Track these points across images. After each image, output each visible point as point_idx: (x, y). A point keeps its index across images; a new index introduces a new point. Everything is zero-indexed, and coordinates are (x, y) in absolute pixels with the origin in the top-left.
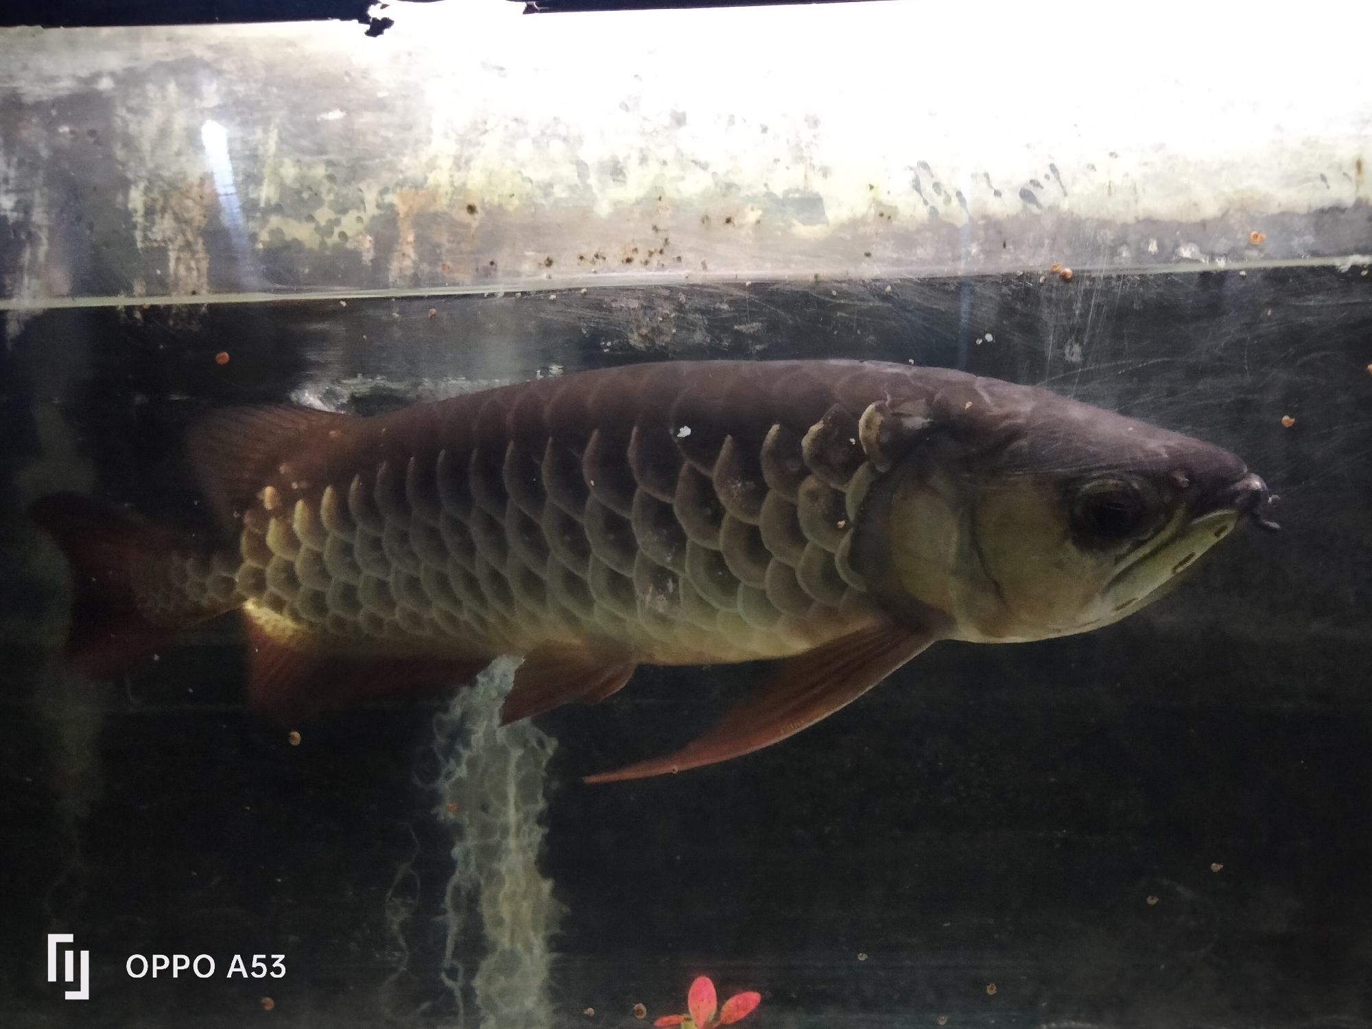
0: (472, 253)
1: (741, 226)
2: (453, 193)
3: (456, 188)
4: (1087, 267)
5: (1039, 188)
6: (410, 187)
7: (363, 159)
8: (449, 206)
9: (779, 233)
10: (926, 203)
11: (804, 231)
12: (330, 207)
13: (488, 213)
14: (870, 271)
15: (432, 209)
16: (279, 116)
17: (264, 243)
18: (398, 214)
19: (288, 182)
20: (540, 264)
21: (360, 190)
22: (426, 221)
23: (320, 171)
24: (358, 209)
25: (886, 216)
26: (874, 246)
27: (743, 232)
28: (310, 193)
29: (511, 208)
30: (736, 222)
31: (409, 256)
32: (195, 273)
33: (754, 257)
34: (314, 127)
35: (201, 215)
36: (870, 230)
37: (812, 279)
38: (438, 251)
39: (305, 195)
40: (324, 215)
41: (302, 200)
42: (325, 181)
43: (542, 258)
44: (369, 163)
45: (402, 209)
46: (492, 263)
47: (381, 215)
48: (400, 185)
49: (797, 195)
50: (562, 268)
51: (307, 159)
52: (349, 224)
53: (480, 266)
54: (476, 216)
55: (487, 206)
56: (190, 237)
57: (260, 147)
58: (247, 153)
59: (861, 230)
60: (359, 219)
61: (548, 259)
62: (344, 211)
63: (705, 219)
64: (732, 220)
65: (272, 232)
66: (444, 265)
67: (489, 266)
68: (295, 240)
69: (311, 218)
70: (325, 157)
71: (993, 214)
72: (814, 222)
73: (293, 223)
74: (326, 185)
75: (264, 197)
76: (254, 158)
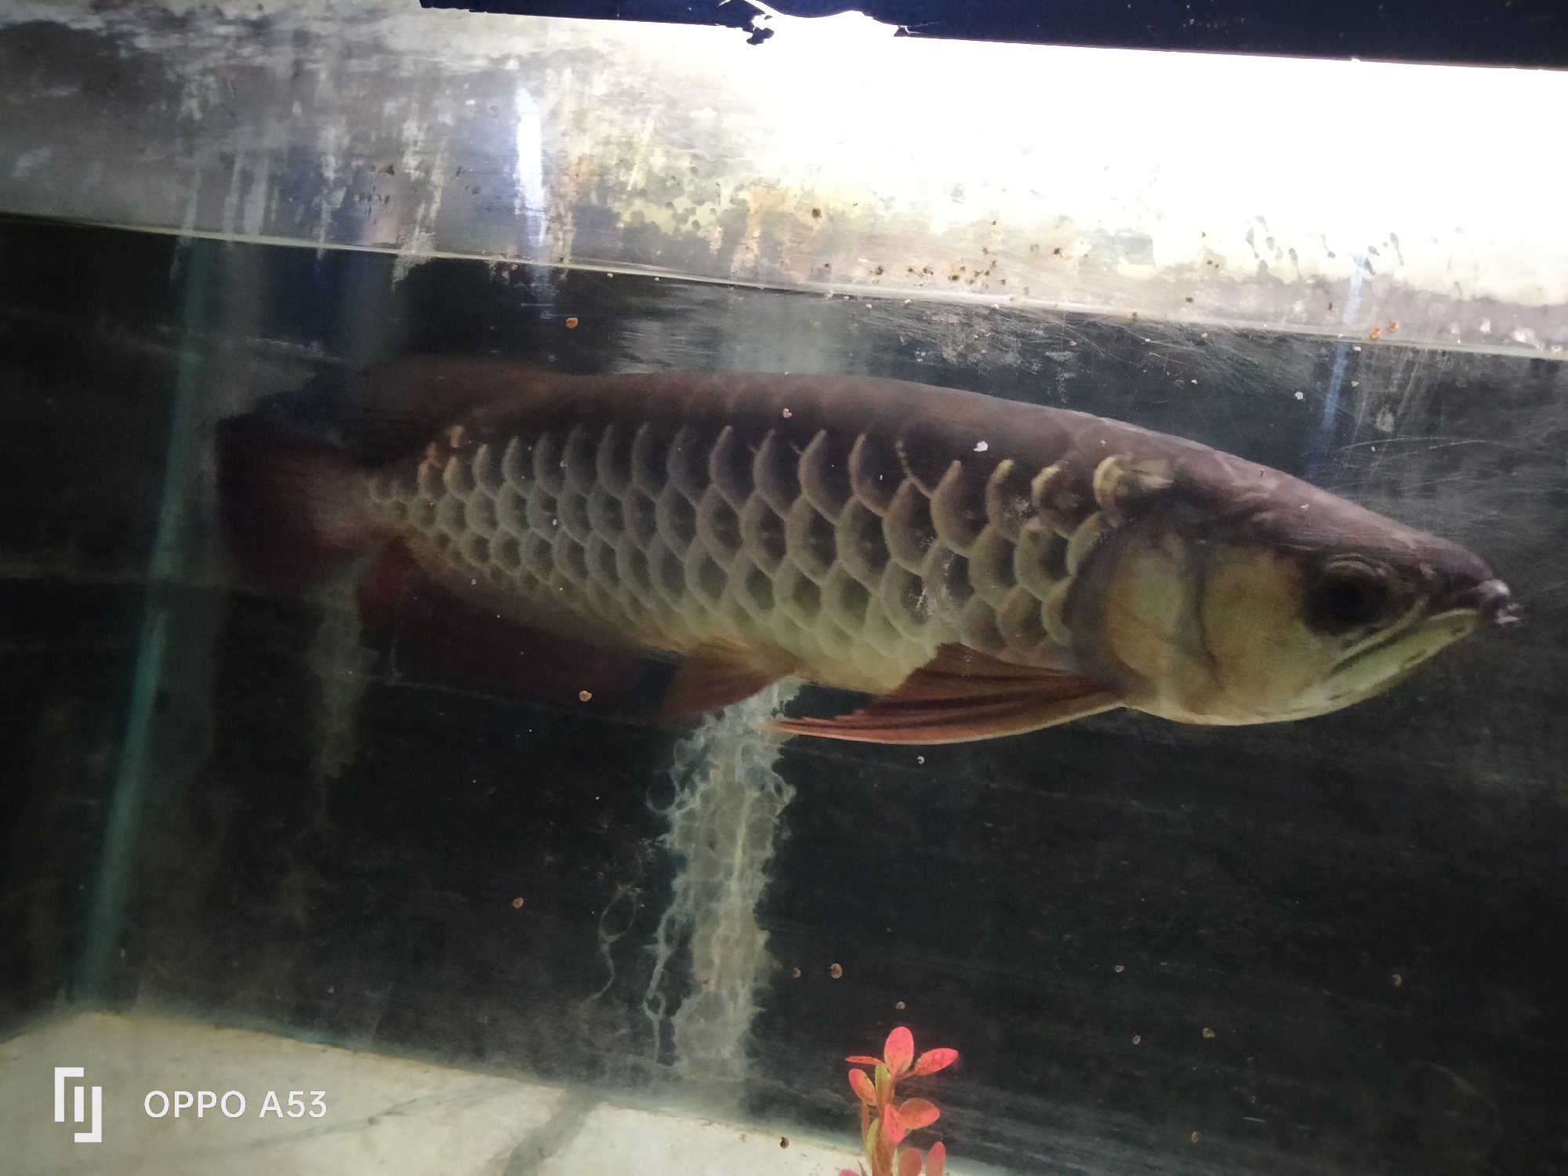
0: (810, 253)
1: (1069, 258)
2: (802, 197)
3: (805, 192)
4: (1412, 339)
5: (1376, 256)
6: (764, 187)
7: (725, 156)
8: (795, 208)
9: (1105, 269)
10: (1257, 256)
11: (1130, 270)
12: (689, 198)
13: (831, 219)
14: (1188, 316)
15: (780, 209)
16: (657, 109)
17: (625, 222)
18: (749, 210)
19: (656, 170)
20: (871, 272)
21: (718, 184)
22: (773, 219)
23: (685, 163)
24: (713, 201)
25: (1214, 264)
26: (1197, 292)
27: (1070, 263)
28: (673, 182)
29: (852, 216)
30: (1063, 254)
31: (752, 250)
32: (561, 243)
33: (1077, 289)
34: (686, 122)
35: (574, 191)
36: (1195, 276)
37: (1130, 316)
38: (779, 249)
39: (669, 184)
40: (682, 203)
41: (665, 189)
42: (688, 173)
43: (874, 266)
44: (729, 160)
45: (753, 206)
46: (827, 265)
47: (733, 210)
48: (755, 183)
49: (1129, 235)
50: (892, 278)
51: (676, 150)
52: (703, 214)
53: (815, 267)
54: (820, 220)
55: (831, 213)
56: (562, 210)
57: (636, 135)
58: (624, 140)
59: (1187, 275)
60: (713, 211)
61: (879, 268)
62: (700, 202)
63: (1034, 248)
64: (1061, 251)
65: (634, 214)
66: (782, 262)
67: (824, 268)
68: (653, 223)
69: (670, 205)
70: (691, 151)
71: (1324, 275)
72: (1141, 262)
73: (654, 207)
74: (689, 176)
75: (631, 182)
76: (629, 145)
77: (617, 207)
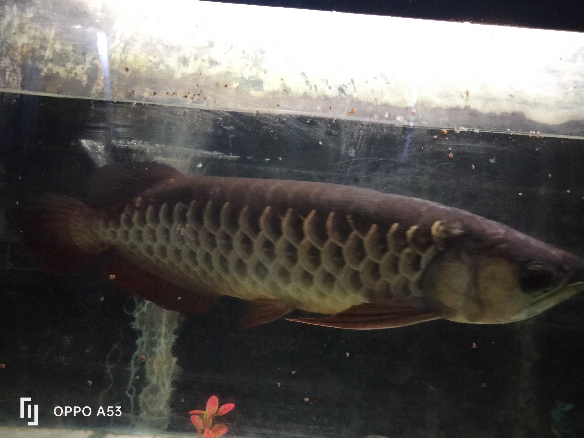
0: (125, 86)
1: (231, 89)
2: (121, 62)
3: (122, 60)
5: (346, 88)
7: (88, 45)
8: (118, 67)
9: (245, 93)
10: (302, 88)
11: (255, 93)
12: (72, 62)
13: (133, 72)
14: (278, 111)
15: (112, 68)
16: (56, 25)
17: (44, 73)
18: (99, 68)
19: (57, 50)
20: (151, 94)
21: (85, 57)
23: (70, 48)
24: (83, 64)
25: (287, 91)
26: (281, 102)
27: (231, 91)
28: (65, 56)
29: (142, 71)
30: (229, 87)
31: (101, 85)
32: (16, 82)
33: (234, 101)
34: (69, 30)
35: (21, 59)
36: (279, 96)
37: (255, 112)
38: (112, 84)
39: (63, 57)
40: (69, 65)
41: (62, 59)
43: (152, 92)
44: (90, 48)
45: (100, 66)
46: (133, 91)
47: (91, 68)
49: (253, 79)
50: (160, 97)
51: (65, 42)
52: (79, 70)
53: (128, 92)
54: (129, 72)
55: (133, 69)
56: (15, 67)
57: (47, 35)
58: (42, 37)
59: (277, 96)
60: (83, 68)
61: (154, 92)
62: (78, 64)
63: (217, 84)
64: (227, 86)
65: (48, 69)
66: (114, 90)
67: (131, 92)
68: (57, 73)
69: (64, 66)
70: (72, 43)
71: (328, 96)
72: (259, 90)
73: (57, 67)
74: (72, 53)
75: (47, 55)
76: (44, 39)
77: (41, 66)
